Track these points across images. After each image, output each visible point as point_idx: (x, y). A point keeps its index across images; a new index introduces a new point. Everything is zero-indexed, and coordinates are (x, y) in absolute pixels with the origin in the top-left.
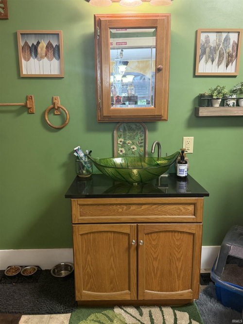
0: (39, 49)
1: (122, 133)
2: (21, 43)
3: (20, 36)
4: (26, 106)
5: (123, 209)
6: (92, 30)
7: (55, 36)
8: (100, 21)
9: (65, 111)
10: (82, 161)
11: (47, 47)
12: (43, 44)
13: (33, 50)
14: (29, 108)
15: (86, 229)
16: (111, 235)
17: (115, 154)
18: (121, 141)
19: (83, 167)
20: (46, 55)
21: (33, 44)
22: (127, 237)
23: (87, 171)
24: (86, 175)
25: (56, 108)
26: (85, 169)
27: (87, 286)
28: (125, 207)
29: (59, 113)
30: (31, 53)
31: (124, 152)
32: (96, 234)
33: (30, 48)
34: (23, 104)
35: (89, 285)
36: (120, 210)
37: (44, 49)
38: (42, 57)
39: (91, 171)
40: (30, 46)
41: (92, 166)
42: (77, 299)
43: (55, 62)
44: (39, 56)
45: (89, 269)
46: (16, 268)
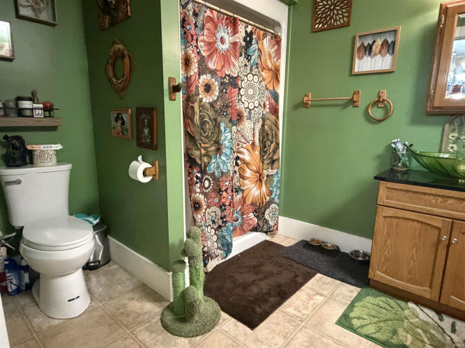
0: (374, 48)
1: (457, 128)
2: (358, 44)
3: (357, 38)
4: (352, 99)
5: (436, 202)
6: (436, 19)
7: (393, 33)
8: (447, 8)
9: (389, 103)
10: (399, 153)
11: (382, 45)
12: (379, 42)
13: (368, 50)
14: (356, 102)
15: (391, 212)
16: (418, 226)
17: (443, 150)
18: (453, 137)
19: (400, 159)
20: (379, 53)
21: (369, 44)
22: (437, 232)
23: (404, 165)
24: (401, 168)
25: (381, 100)
26: (401, 161)
27: (382, 267)
28: (440, 200)
29: (383, 106)
30: (365, 51)
31: (456, 148)
32: (400, 220)
33: (366, 48)
34: (350, 98)
35: (384, 268)
36: (434, 201)
37: (379, 47)
38: (375, 55)
39: (408, 164)
40: (366, 45)
41: (410, 160)
42: (370, 276)
43: (389, 58)
44: (372, 54)
45: (387, 251)
46: (318, 242)
